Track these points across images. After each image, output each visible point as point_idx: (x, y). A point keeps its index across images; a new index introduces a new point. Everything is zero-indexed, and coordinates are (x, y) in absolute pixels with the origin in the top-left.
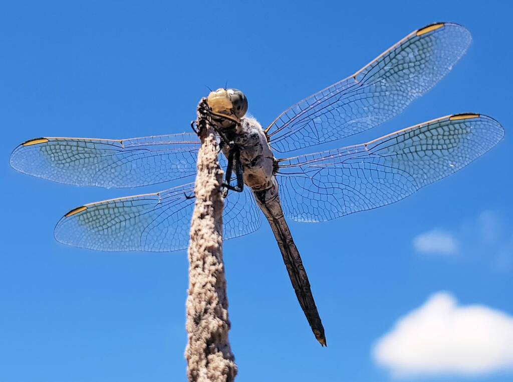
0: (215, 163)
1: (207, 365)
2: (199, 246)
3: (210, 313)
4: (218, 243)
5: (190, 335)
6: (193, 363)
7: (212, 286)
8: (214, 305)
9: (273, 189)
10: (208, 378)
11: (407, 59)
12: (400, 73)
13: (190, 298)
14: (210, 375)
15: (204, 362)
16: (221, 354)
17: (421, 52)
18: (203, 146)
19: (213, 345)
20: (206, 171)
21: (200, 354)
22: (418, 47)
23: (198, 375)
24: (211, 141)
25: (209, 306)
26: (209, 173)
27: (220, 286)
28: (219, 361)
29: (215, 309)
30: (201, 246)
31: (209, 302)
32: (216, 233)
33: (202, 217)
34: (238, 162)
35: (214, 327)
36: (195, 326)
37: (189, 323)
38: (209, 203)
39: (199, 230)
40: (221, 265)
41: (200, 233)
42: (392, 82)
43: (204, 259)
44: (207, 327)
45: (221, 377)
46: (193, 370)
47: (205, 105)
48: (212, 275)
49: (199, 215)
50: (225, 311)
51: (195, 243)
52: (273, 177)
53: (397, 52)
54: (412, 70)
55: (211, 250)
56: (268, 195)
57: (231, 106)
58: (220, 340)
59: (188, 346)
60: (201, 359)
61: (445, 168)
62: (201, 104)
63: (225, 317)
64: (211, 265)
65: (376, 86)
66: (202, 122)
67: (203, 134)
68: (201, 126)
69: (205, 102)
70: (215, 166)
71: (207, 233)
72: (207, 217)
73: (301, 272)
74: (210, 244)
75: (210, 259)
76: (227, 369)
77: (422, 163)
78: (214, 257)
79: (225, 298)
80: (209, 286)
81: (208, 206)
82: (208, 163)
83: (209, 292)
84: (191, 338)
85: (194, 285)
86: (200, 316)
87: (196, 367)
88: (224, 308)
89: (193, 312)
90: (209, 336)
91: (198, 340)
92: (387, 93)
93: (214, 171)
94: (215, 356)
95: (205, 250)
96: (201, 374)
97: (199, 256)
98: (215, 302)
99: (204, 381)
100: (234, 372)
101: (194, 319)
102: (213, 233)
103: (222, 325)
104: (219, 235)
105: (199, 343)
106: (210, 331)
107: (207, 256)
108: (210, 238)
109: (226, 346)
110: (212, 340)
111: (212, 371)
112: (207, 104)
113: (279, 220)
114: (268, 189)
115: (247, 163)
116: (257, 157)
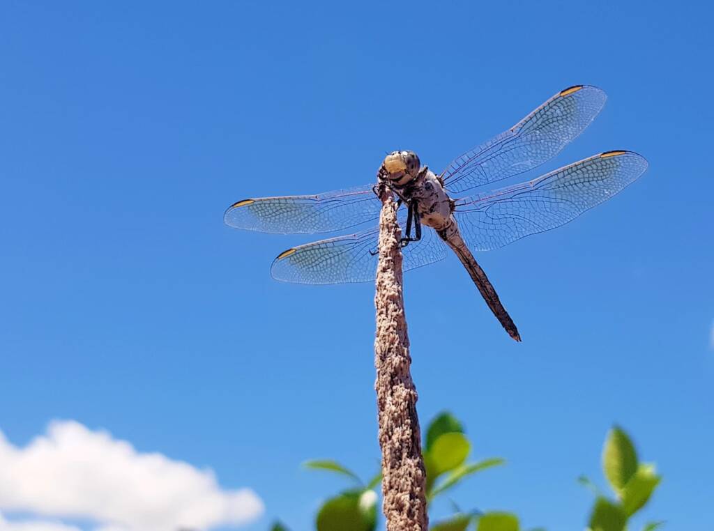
0: (394, 223)
1: (392, 394)
2: (382, 296)
3: (393, 352)
4: (398, 291)
5: (378, 370)
6: (381, 393)
7: (394, 329)
8: (396, 345)
9: (452, 227)
10: (393, 404)
11: (555, 115)
12: (552, 125)
13: (377, 339)
14: (394, 402)
15: (390, 392)
16: (403, 384)
17: (566, 109)
18: (384, 207)
19: (396, 378)
20: (386, 230)
21: (386, 386)
22: (562, 104)
23: (385, 403)
24: (390, 203)
25: (392, 346)
26: (389, 232)
27: (401, 328)
28: (401, 391)
29: (397, 348)
30: (384, 296)
32: (396, 283)
33: (384, 270)
34: (417, 213)
35: (396, 363)
36: (381, 363)
37: (377, 359)
38: (389, 258)
39: (383, 282)
40: (401, 310)
41: (384, 284)
42: (545, 132)
43: (387, 307)
44: (391, 363)
45: (404, 403)
46: (382, 398)
48: (394, 320)
49: (381, 269)
50: (406, 349)
51: (379, 293)
52: (451, 215)
53: (546, 109)
54: (561, 122)
55: (392, 298)
56: (449, 233)
57: (404, 168)
58: (402, 373)
59: (377, 379)
60: (387, 390)
61: (602, 195)
63: (406, 353)
64: (393, 311)
65: (532, 137)
66: (382, 187)
67: (382, 196)
68: (381, 189)
69: (384, 168)
70: (394, 225)
71: (388, 284)
72: (389, 270)
73: (488, 286)
74: (392, 293)
75: (392, 306)
76: (408, 397)
77: (581, 192)
78: (395, 305)
79: (406, 338)
80: (391, 329)
81: (389, 260)
82: (387, 223)
83: (391, 334)
84: (379, 372)
85: (380, 328)
86: (385, 355)
87: (383, 396)
88: (405, 346)
89: (379, 351)
90: (393, 370)
91: (384, 374)
92: (542, 141)
93: (393, 230)
94: (398, 387)
95: (387, 299)
96: (388, 401)
97: (383, 304)
98: (397, 342)
99: (390, 407)
100: (415, 398)
101: (381, 357)
102: (394, 284)
103: (404, 361)
104: (399, 284)
105: (385, 376)
106: (393, 367)
107: (389, 303)
108: (391, 288)
109: (407, 378)
110: (395, 374)
111: (396, 399)
112: (385, 170)
113: (462, 249)
114: (448, 228)
115: (426, 211)
116: (434, 204)
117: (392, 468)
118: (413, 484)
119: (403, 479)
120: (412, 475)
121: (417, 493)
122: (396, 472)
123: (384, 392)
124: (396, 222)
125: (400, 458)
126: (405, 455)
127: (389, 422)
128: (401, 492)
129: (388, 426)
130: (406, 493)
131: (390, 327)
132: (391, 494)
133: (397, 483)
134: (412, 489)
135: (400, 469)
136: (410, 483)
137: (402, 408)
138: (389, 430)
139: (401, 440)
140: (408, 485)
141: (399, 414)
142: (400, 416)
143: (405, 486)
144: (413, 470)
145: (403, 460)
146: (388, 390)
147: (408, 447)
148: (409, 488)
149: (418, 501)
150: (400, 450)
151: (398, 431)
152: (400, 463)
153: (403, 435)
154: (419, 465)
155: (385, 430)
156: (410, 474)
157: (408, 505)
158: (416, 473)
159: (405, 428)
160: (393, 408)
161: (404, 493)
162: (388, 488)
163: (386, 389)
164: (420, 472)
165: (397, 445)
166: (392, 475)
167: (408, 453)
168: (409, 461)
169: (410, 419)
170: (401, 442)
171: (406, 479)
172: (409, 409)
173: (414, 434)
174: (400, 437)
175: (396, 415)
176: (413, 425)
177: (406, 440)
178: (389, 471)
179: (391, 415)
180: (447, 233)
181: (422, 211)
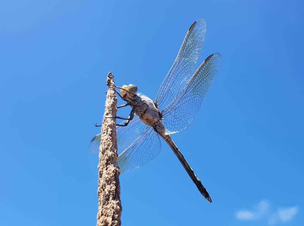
1: (107, 169)
2: (105, 125)
3: (109, 150)
5: (100, 159)
6: (101, 169)
7: (110, 139)
8: (111, 146)
9: (160, 125)
10: (107, 174)
11: (190, 45)
13: (101, 145)
14: (107, 173)
15: (105, 168)
16: (113, 165)
17: (193, 39)
19: (110, 162)
20: (110, 98)
21: (104, 165)
22: (191, 37)
23: (102, 173)
25: (108, 147)
28: (112, 168)
29: (111, 148)
31: (109, 145)
33: (107, 114)
35: (110, 155)
36: (102, 155)
37: (100, 154)
38: (110, 109)
43: (107, 130)
45: (112, 174)
46: (101, 171)
47: (111, 75)
49: (106, 114)
55: (110, 126)
58: (113, 160)
59: (99, 164)
63: (115, 151)
68: (109, 81)
71: (109, 120)
72: (110, 114)
75: (110, 130)
76: (115, 171)
78: (112, 129)
79: (116, 145)
82: (111, 95)
83: (108, 142)
84: (101, 160)
85: (103, 140)
86: (104, 151)
89: (101, 150)
90: (108, 158)
91: (103, 160)
93: (113, 98)
94: (110, 166)
95: (108, 126)
96: (104, 173)
97: (105, 129)
98: (111, 145)
99: (105, 175)
100: (119, 172)
101: (102, 152)
103: (114, 154)
104: (114, 121)
105: (103, 161)
106: (108, 156)
107: (109, 128)
108: (110, 122)
109: (115, 163)
110: (109, 159)
111: (109, 172)
113: (168, 139)
114: (157, 125)
115: (142, 113)
116: (146, 110)
117: (103, 204)
118: (114, 213)
119: (109, 210)
120: (114, 208)
121: (116, 218)
122: (105, 206)
123: (102, 169)
124: (115, 95)
125: (108, 200)
126: (111, 198)
127: (104, 182)
128: (108, 217)
129: (103, 184)
130: (110, 217)
131: (108, 138)
132: (102, 219)
133: (106, 212)
134: (114, 215)
135: (108, 205)
136: (113, 212)
137: (111, 175)
138: (104, 186)
139: (110, 191)
140: (111, 213)
141: (109, 179)
142: (110, 179)
143: (110, 213)
144: (115, 206)
145: (110, 201)
147: (113, 195)
148: (112, 214)
149: (116, 221)
151: (108, 187)
152: (108, 202)
153: (111, 189)
154: (119, 204)
155: (102, 186)
156: (113, 208)
157: (110, 223)
158: (116, 208)
159: (112, 185)
160: (107, 176)
161: (109, 217)
162: (100, 215)
163: (104, 167)
164: (118, 207)
165: (107, 193)
166: (103, 208)
167: (113, 197)
168: (113, 201)
169: (115, 181)
170: (110, 192)
171: (111, 210)
172: (115, 177)
173: (117, 189)
174: (109, 189)
175: (108, 179)
176: (117, 185)
177: (112, 191)
178: (101, 207)
179: (105, 179)
180: (156, 127)
181: (141, 114)
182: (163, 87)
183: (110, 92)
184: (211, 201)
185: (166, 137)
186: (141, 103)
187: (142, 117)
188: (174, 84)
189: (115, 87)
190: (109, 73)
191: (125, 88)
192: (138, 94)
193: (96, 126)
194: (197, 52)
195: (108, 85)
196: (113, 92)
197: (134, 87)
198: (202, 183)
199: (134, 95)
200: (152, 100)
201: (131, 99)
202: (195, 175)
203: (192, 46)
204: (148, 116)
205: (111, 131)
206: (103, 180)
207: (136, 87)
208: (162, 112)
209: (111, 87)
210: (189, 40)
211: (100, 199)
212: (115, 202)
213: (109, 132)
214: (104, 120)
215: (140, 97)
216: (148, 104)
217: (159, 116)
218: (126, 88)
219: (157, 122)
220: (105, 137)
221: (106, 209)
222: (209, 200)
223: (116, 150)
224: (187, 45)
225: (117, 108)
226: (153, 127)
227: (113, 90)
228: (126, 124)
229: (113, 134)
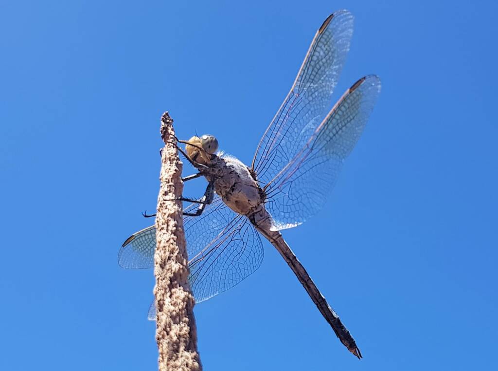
0: (176, 156)
1: (171, 296)
2: (163, 214)
3: (173, 260)
4: (178, 211)
5: (157, 277)
6: (160, 296)
7: (174, 241)
8: (176, 254)
9: (261, 212)
10: (171, 305)
11: (320, 58)
13: (158, 252)
14: (173, 303)
15: (169, 294)
16: (182, 288)
17: (326, 47)
18: (167, 145)
19: (176, 282)
20: (169, 162)
21: (166, 289)
22: (323, 43)
23: (164, 304)
25: (172, 255)
26: (171, 163)
28: (180, 293)
29: (176, 256)
30: (165, 214)
31: (172, 252)
33: (166, 194)
35: (176, 269)
36: (161, 271)
37: (157, 269)
38: (171, 183)
39: (164, 203)
41: (164, 205)
43: (167, 223)
44: (170, 269)
45: (182, 304)
46: (160, 300)
47: (167, 117)
48: (174, 234)
49: (163, 193)
51: (161, 213)
54: (326, 65)
55: (171, 216)
56: (258, 217)
58: (181, 279)
59: (156, 286)
62: (164, 116)
63: (185, 263)
64: (173, 227)
66: (166, 128)
67: (166, 137)
68: (164, 130)
70: (176, 158)
71: (170, 205)
72: (171, 194)
74: (172, 212)
75: (172, 223)
76: (186, 298)
78: (176, 222)
79: (185, 251)
80: (172, 241)
81: (170, 186)
82: (170, 156)
83: (171, 245)
84: (158, 279)
85: (160, 242)
86: (165, 263)
87: (162, 298)
88: (184, 258)
89: (159, 260)
90: (172, 275)
91: (164, 279)
93: (175, 162)
94: (177, 290)
95: (168, 217)
96: (166, 302)
97: (164, 221)
98: (177, 252)
99: (168, 307)
100: (193, 302)
101: (161, 265)
102: (175, 204)
103: (183, 268)
104: (179, 207)
105: (164, 281)
106: (173, 272)
107: (170, 221)
108: (172, 208)
109: (186, 283)
110: (174, 278)
111: (175, 300)
112: (168, 116)
113: (277, 240)
114: (256, 213)
115: (228, 190)
116: (235, 183)
117: (170, 359)
120: (190, 365)
122: (172, 363)
123: (163, 295)
124: (178, 156)
125: (177, 351)
126: (182, 348)
127: (168, 319)
129: (166, 323)
135: (177, 361)
137: (180, 307)
138: (168, 326)
142: (178, 314)
144: (190, 362)
145: (181, 352)
146: (167, 293)
147: (185, 342)
150: (177, 344)
151: (175, 329)
152: (177, 355)
153: (180, 331)
154: (196, 359)
155: (164, 327)
156: (187, 365)
158: (193, 364)
159: (183, 325)
160: (172, 308)
163: (165, 291)
164: (196, 364)
165: (175, 338)
166: (169, 366)
167: (185, 347)
168: (186, 353)
169: (188, 318)
170: (179, 336)
171: (183, 369)
172: (187, 310)
173: (192, 332)
174: (178, 332)
175: (174, 313)
176: (191, 324)
177: (183, 335)
178: (165, 363)
179: (169, 314)
180: (255, 217)
181: (226, 192)
182: (267, 139)
183: (168, 151)
184: (360, 356)
185: (273, 235)
186: (225, 170)
187: (226, 198)
188: (288, 134)
189: (178, 140)
190: (165, 114)
191: (195, 141)
192: (219, 154)
193: (146, 216)
194: (334, 73)
195: (163, 137)
196: (173, 150)
197: (212, 141)
198: (342, 323)
199: (212, 155)
200: (245, 164)
201: (206, 164)
202: (330, 308)
203: (324, 60)
204: (240, 195)
205: (175, 226)
206: (166, 316)
207: (215, 139)
208: (265, 188)
209: (171, 140)
210: (318, 49)
211: (162, 350)
212: (189, 355)
213: (172, 228)
214: (161, 204)
215: (223, 159)
216: (238, 172)
217: (258, 195)
218: (197, 142)
219: (256, 208)
220: (164, 237)
221: (175, 368)
222: (355, 354)
223: (185, 260)
224: (315, 58)
225: (183, 180)
226: (249, 218)
227: (174, 147)
228: (199, 212)
229: (178, 230)
